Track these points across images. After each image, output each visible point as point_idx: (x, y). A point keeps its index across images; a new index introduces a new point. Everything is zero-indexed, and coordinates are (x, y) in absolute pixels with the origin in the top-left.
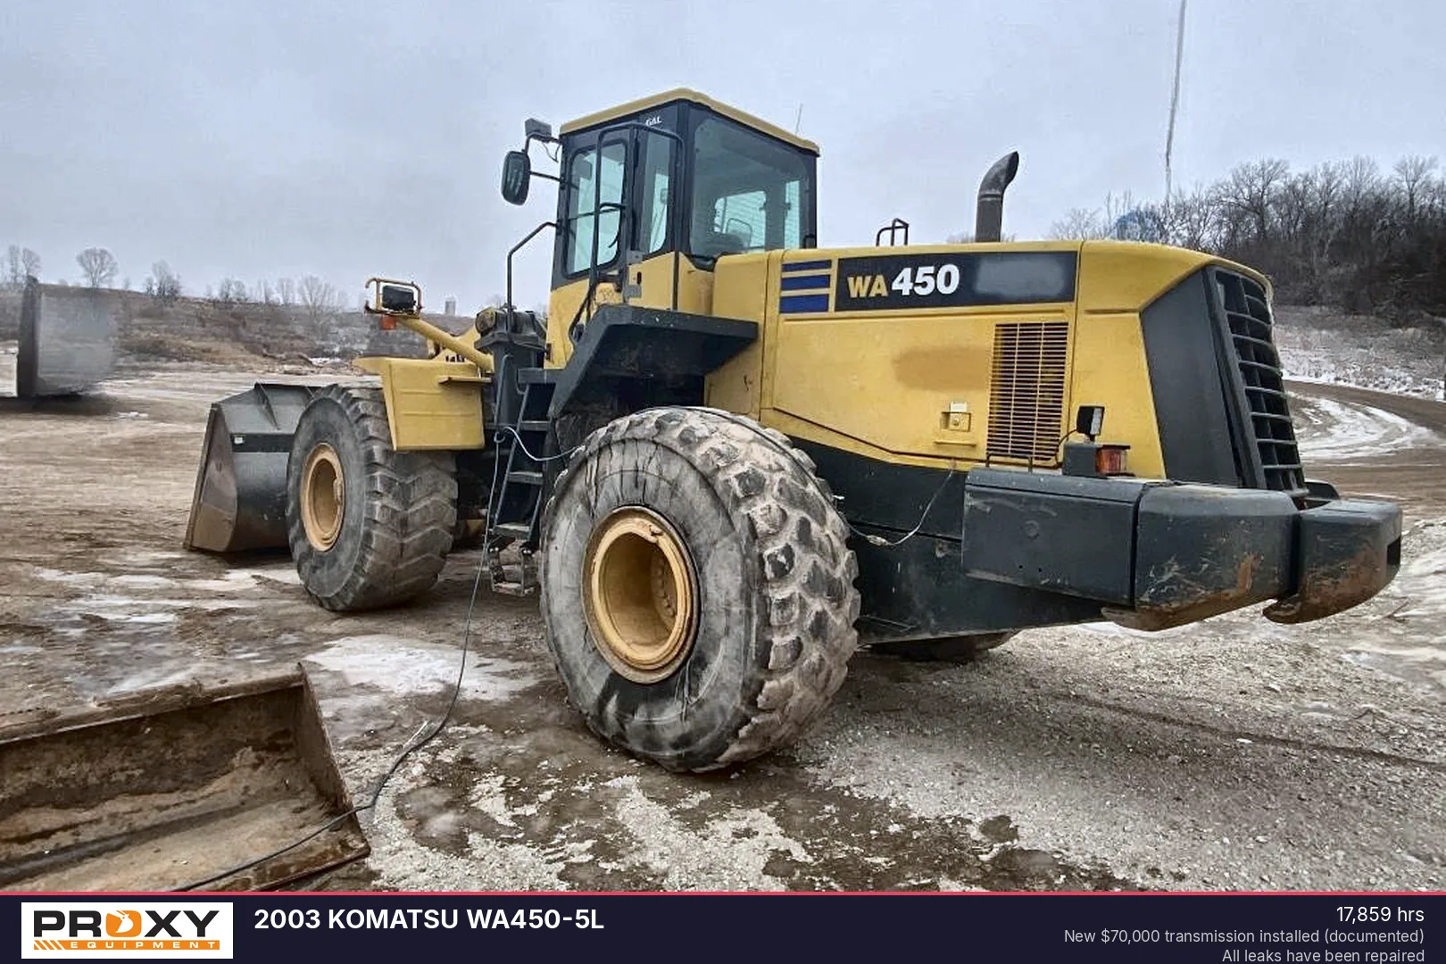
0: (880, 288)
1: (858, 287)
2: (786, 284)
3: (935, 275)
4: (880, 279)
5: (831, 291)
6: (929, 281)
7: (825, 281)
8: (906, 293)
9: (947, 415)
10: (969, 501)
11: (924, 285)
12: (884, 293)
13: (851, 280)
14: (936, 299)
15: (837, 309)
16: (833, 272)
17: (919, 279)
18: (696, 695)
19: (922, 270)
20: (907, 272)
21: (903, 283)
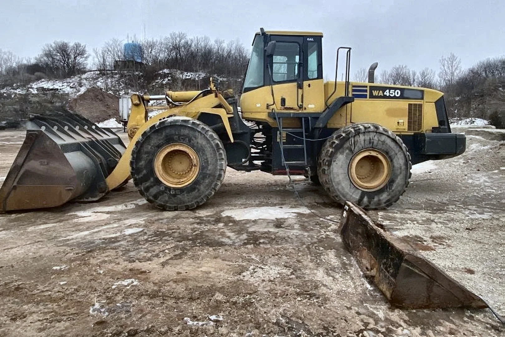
0: (381, 93)
1: (375, 93)
2: (354, 91)
3: (395, 92)
4: (381, 92)
5: (368, 94)
6: (393, 93)
7: (366, 91)
8: (388, 95)
9: (398, 123)
10: (427, 140)
11: (392, 94)
12: (382, 95)
13: (373, 91)
14: (395, 97)
15: (370, 98)
16: (368, 89)
17: (391, 93)
18: (391, 189)
19: (391, 91)
20: (388, 91)
21: (387, 93)
